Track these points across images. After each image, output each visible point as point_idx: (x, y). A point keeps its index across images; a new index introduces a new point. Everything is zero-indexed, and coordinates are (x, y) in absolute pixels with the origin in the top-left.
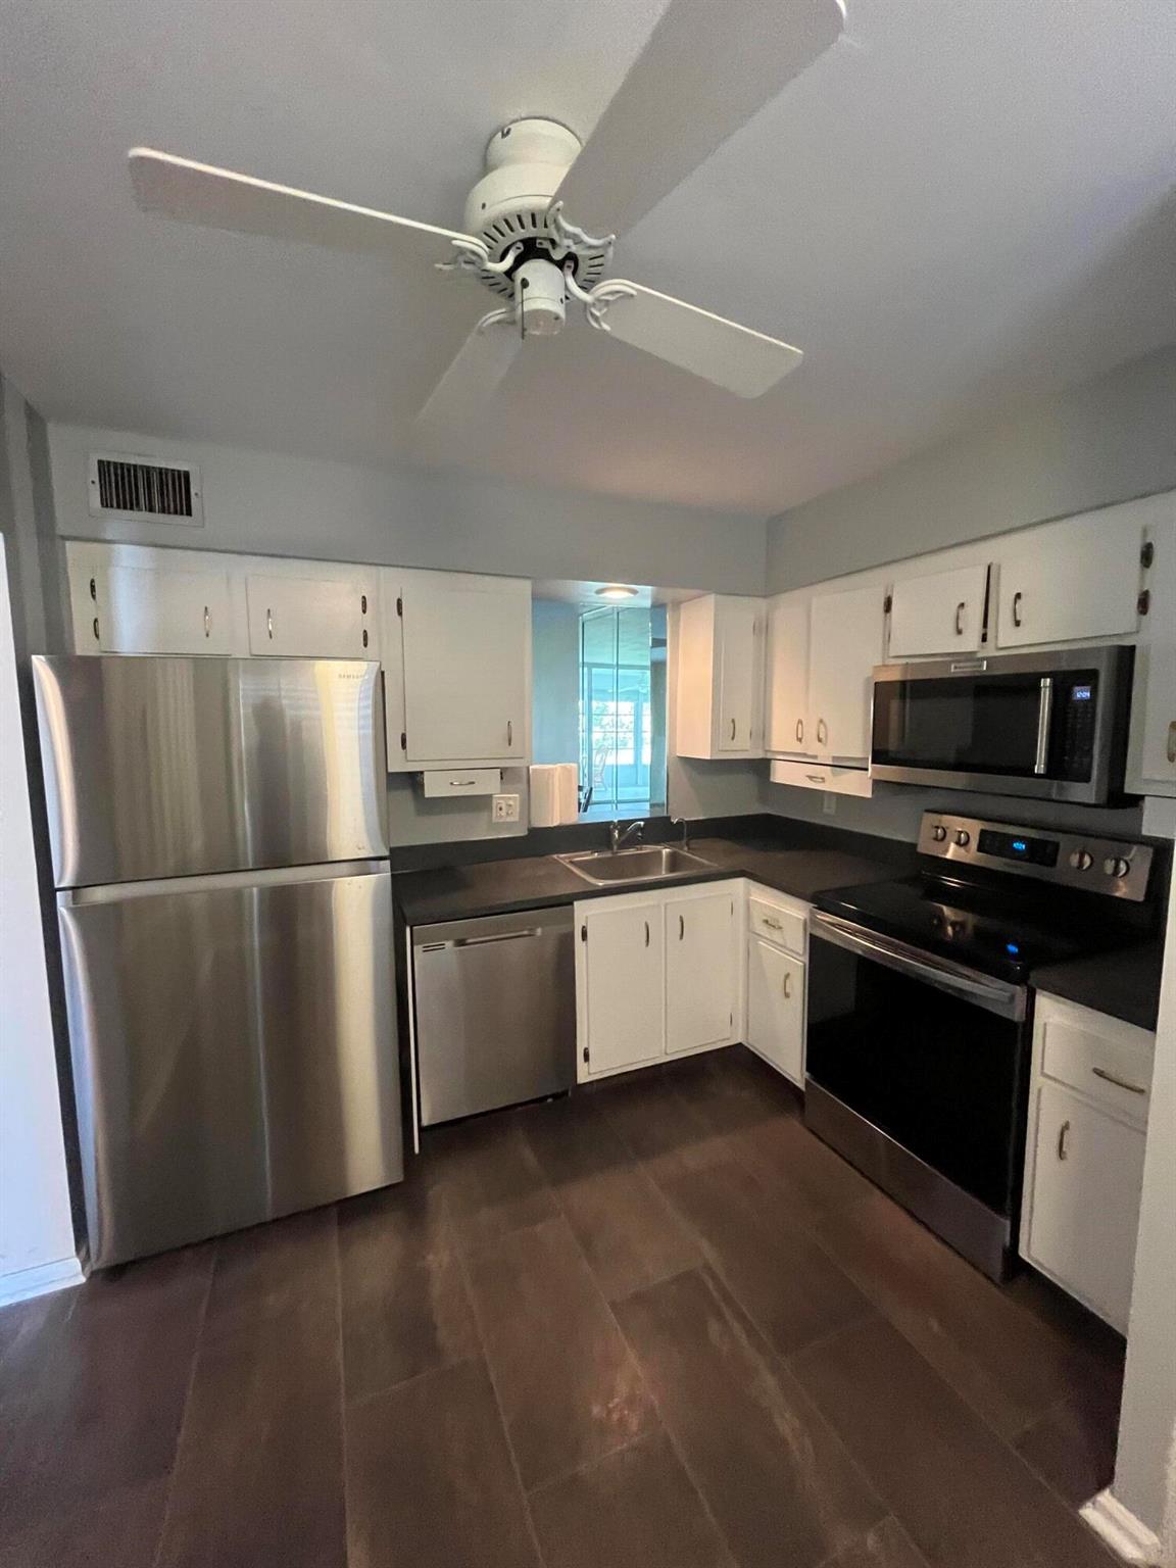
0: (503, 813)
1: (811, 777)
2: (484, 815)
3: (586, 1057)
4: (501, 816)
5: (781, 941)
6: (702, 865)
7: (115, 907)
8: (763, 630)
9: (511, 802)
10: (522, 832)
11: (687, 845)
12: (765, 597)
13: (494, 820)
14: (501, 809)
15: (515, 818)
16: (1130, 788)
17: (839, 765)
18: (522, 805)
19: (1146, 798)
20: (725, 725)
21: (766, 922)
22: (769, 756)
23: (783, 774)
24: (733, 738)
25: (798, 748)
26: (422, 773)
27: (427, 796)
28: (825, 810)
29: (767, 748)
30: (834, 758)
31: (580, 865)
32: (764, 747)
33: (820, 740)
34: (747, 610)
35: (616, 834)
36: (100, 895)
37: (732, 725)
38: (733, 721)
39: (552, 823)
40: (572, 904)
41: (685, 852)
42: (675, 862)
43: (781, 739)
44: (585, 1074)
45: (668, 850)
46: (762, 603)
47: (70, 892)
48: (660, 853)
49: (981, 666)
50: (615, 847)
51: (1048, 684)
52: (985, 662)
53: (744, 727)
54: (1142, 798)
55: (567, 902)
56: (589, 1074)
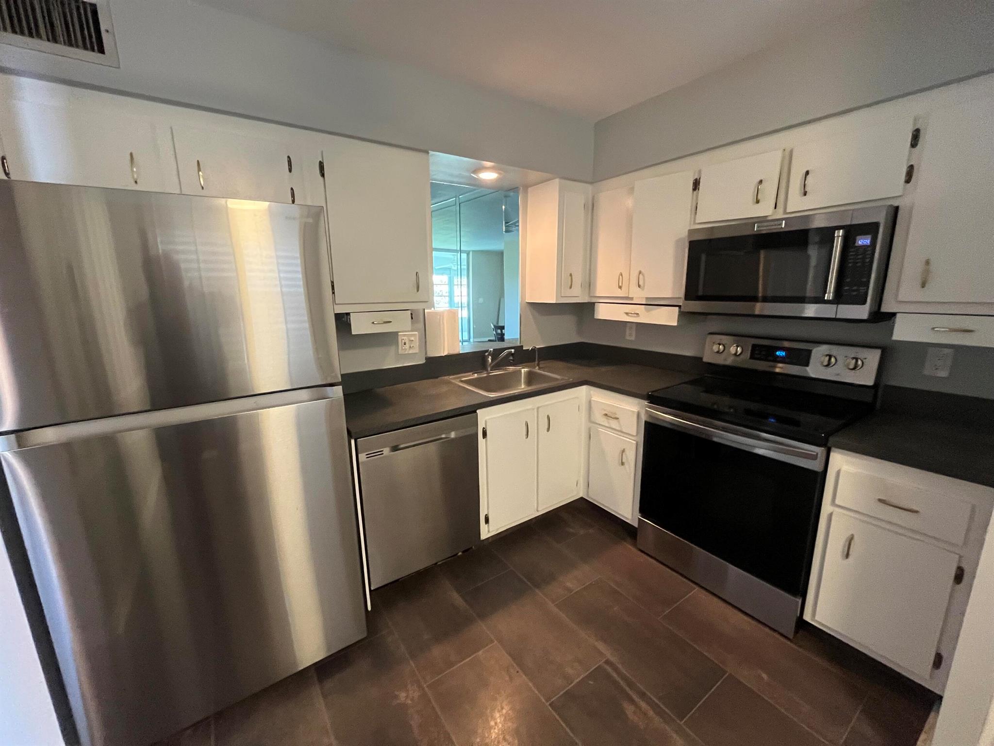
0: (407, 346)
1: (627, 314)
2: (392, 349)
3: (487, 521)
4: (405, 349)
5: (618, 428)
6: (557, 379)
7: (67, 446)
8: (592, 207)
9: (412, 339)
10: (423, 361)
11: (538, 365)
12: (591, 183)
13: (400, 352)
14: (405, 344)
15: (416, 350)
16: (886, 308)
17: (651, 304)
18: (420, 340)
19: (898, 315)
20: (565, 279)
21: (606, 415)
22: (593, 300)
23: (603, 312)
24: (571, 287)
25: (620, 293)
26: (348, 314)
27: (353, 333)
28: (628, 338)
29: (592, 295)
30: (647, 298)
31: (468, 382)
32: (589, 293)
33: (639, 286)
34: (580, 193)
35: (490, 359)
36: (50, 435)
37: (570, 278)
38: (571, 275)
39: (444, 353)
40: (475, 412)
41: (537, 370)
42: (531, 378)
43: (604, 287)
44: (486, 532)
45: (526, 369)
46: (589, 187)
47: (13, 436)
48: (521, 371)
49: (781, 224)
50: (489, 369)
51: (841, 235)
52: (784, 222)
53: (578, 280)
54: (893, 315)
55: (471, 410)
56: (489, 531)
